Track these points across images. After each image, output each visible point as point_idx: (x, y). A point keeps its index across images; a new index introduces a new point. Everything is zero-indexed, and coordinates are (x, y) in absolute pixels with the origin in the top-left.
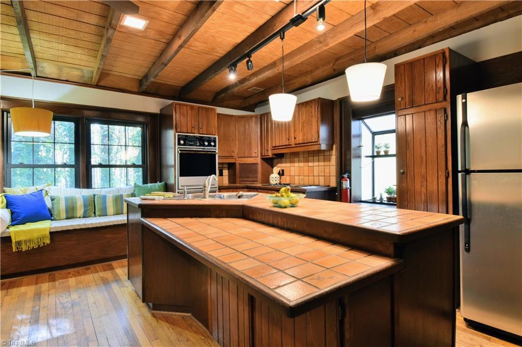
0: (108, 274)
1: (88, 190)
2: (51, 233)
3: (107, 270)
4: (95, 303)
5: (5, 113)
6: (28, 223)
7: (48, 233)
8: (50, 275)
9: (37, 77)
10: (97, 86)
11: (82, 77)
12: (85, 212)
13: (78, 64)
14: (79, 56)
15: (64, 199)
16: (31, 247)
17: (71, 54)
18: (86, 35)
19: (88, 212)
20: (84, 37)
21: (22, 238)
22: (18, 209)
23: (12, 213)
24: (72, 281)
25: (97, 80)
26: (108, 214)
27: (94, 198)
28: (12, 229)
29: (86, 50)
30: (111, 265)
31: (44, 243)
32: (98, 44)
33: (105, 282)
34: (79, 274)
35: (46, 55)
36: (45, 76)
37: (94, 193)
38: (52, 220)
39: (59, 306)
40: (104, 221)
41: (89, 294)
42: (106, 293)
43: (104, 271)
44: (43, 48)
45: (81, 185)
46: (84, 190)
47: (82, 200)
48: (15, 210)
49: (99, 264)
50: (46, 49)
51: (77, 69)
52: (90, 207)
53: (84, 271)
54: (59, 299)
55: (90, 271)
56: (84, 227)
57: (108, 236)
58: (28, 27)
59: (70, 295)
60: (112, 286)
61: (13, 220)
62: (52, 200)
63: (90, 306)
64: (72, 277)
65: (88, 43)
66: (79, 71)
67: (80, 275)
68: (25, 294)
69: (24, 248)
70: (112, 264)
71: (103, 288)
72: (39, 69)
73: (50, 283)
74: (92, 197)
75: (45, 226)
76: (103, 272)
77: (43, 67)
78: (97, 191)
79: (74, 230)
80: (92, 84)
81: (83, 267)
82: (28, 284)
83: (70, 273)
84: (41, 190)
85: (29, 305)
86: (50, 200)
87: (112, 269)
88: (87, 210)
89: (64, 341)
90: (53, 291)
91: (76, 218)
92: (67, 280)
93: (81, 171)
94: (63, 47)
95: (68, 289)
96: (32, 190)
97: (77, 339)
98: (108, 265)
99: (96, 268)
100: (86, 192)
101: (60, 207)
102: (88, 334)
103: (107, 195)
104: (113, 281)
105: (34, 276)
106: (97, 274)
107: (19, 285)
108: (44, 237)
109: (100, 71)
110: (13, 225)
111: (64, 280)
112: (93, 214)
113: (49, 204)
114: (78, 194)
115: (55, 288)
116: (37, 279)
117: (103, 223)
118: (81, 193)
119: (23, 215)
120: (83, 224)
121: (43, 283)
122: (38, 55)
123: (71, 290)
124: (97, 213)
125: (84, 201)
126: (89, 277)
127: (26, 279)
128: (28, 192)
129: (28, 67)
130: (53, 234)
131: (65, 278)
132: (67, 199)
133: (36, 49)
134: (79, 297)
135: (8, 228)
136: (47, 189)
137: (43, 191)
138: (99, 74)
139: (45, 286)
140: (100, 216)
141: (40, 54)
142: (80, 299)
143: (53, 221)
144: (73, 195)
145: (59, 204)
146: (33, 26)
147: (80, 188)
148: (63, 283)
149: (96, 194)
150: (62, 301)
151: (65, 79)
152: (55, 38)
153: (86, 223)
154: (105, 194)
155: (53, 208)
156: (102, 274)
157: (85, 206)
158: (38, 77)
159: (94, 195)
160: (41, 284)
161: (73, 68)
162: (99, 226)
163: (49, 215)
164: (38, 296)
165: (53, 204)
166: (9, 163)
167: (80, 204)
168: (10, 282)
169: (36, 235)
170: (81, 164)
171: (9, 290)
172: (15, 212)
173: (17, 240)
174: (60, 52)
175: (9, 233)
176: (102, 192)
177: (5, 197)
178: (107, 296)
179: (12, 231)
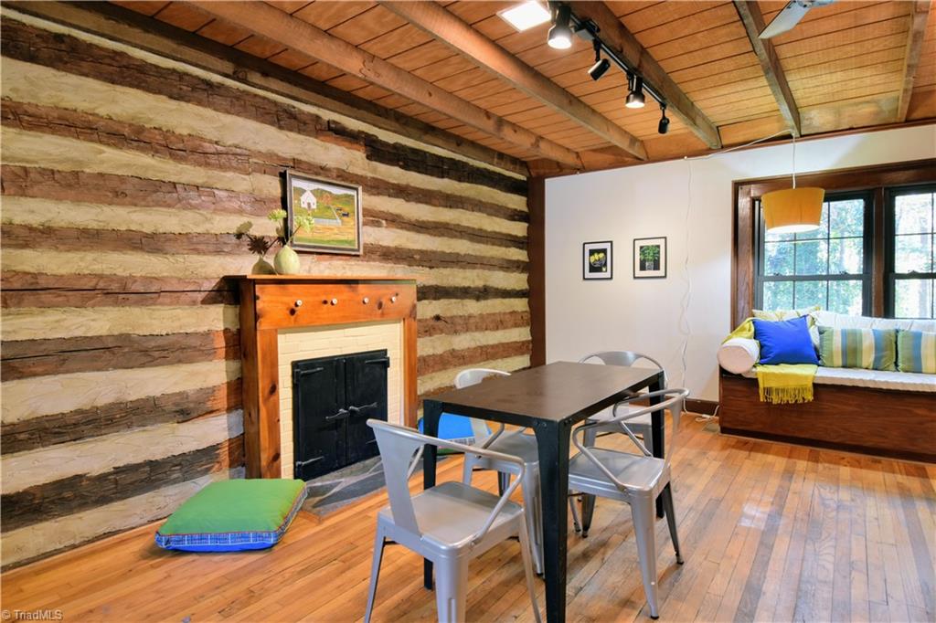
0: (914, 483)
1: (885, 320)
2: (815, 385)
3: (913, 475)
4: (877, 519)
5: (757, 203)
6: (782, 365)
7: (810, 385)
8: (811, 451)
9: (801, 136)
10: (909, 122)
11: (877, 114)
12: (877, 360)
13: (868, 93)
14: (868, 81)
15: (839, 334)
16: (785, 399)
17: (854, 83)
18: (876, 42)
19: (883, 360)
20: (873, 46)
21: (773, 384)
22: (770, 342)
23: (762, 347)
24: (845, 471)
25: (906, 112)
26: (924, 371)
27: (897, 337)
28: (760, 369)
29: (881, 66)
30: (924, 469)
31: (803, 398)
32: (901, 47)
33: (905, 493)
34: (859, 465)
35: (813, 98)
36: (813, 132)
37: (897, 328)
38: (819, 366)
39: (817, 500)
40: (912, 382)
41: (870, 502)
42: (901, 511)
43: (907, 474)
44: (807, 90)
45: (873, 310)
46: (878, 320)
47: (873, 337)
48: (765, 343)
49: (900, 461)
50: (812, 90)
51: (868, 102)
52: (888, 352)
53: (870, 463)
54: (819, 490)
55: (880, 466)
56: (871, 386)
57: (919, 411)
58: (782, 69)
59: (838, 491)
60: (917, 507)
61: (762, 356)
62: (821, 333)
63: (867, 519)
64: (846, 466)
65: (882, 53)
66: (873, 105)
67: (861, 468)
68: (772, 465)
69: (775, 400)
70: (927, 468)
71: (898, 502)
72: (804, 123)
73: (810, 463)
74: (893, 334)
75: (807, 373)
76: (905, 477)
77: (811, 118)
78: (903, 323)
79: (853, 387)
80: (898, 121)
81: (870, 456)
82: (777, 454)
83: (843, 458)
84: (805, 316)
85: (774, 483)
86: (817, 333)
87: (923, 477)
88: (882, 357)
89: (815, 550)
90: (812, 476)
91: (861, 368)
92: (836, 467)
93: (873, 286)
94: (839, 76)
95: (836, 481)
96: (790, 314)
97: (835, 556)
98: (917, 468)
99: (892, 465)
100: (882, 324)
101: (834, 347)
102: (854, 558)
103: (924, 332)
104: (920, 497)
105: (789, 446)
106: (891, 475)
107: (766, 451)
108: (803, 389)
109: (910, 93)
110: (762, 364)
111: (832, 466)
112: (893, 367)
113: (815, 338)
114: (866, 327)
115: (816, 472)
116: (791, 451)
117: (909, 384)
118: (872, 325)
119: (775, 352)
120: (870, 381)
121: (799, 459)
122: (800, 102)
123: (841, 484)
124: (900, 365)
125: (876, 340)
126: (875, 476)
127: (777, 445)
128: (785, 318)
129: (787, 127)
130: (818, 387)
131: (835, 463)
132: (845, 334)
133: (797, 95)
134: (853, 500)
135: (754, 366)
136: (813, 314)
137: (807, 318)
138: (909, 99)
139: (802, 465)
140: (907, 371)
141: (805, 100)
142: (853, 504)
143: (821, 368)
144: (857, 327)
145: (831, 340)
146: (788, 64)
147: (871, 316)
148: (830, 469)
149: (901, 328)
150: (823, 495)
151: (848, 127)
152: (825, 68)
153: (877, 380)
154: (920, 331)
155: (821, 346)
156: (901, 478)
157: (878, 348)
158: (803, 137)
159: (897, 331)
160: (797, 461)
161: (861, 103)
162: (901, 388)
163: (815, 357)
164: (789, 474)
165: (821, 339)
166: (760, 273)
167: (868, 343)
168: (755, 444)
169: (792, 384)
170: (874, 273)
171: (752, 454)
172: (765, 345)
173: (766, 386)
174: (835, 86)
175: (756, 374)
176: (915, 325)
177: (754, 323)
178: (902, 517)
179: (760, 372)
